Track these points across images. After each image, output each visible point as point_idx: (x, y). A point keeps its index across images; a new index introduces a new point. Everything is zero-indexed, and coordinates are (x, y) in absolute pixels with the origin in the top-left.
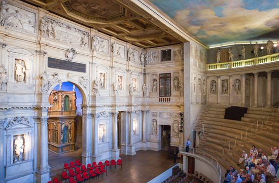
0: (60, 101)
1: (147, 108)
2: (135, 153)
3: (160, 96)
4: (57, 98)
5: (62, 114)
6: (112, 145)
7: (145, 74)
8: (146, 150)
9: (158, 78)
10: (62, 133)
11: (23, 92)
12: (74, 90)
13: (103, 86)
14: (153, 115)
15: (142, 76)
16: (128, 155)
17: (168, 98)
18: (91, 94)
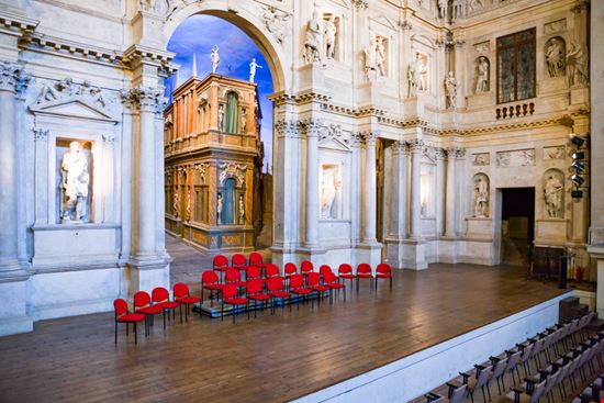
0: (215, 104)
1: (459, 142)
2: (426, 267)
3: (498, 103)
4: (205, 98)
5: (220, 140)
6: (358, 230)
7: (450, 47)
8: (455, 261)
9: (491, 52)
10: (219, 194)
11: (86, 6)
12: (252, 80)
13: (332, 51)
14: (476, 163)
15: (442, 51)
16: (404, 269)
17: (528, 102)
18: (300, 63)
